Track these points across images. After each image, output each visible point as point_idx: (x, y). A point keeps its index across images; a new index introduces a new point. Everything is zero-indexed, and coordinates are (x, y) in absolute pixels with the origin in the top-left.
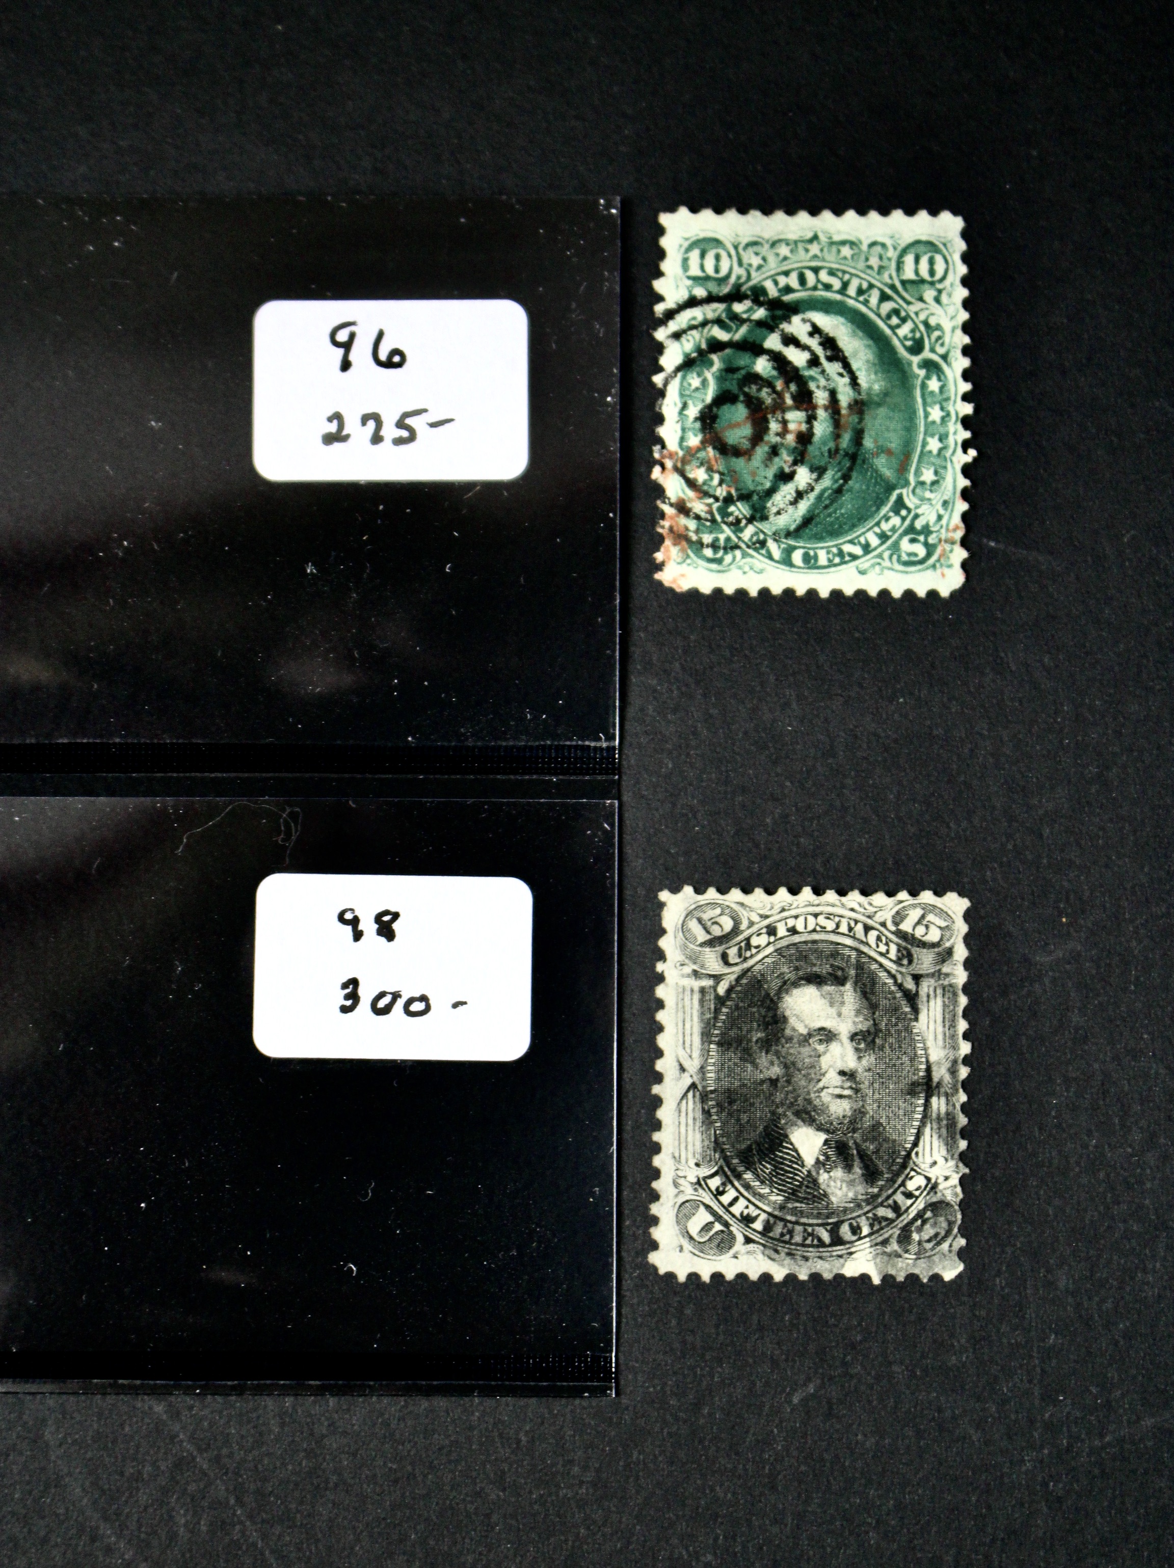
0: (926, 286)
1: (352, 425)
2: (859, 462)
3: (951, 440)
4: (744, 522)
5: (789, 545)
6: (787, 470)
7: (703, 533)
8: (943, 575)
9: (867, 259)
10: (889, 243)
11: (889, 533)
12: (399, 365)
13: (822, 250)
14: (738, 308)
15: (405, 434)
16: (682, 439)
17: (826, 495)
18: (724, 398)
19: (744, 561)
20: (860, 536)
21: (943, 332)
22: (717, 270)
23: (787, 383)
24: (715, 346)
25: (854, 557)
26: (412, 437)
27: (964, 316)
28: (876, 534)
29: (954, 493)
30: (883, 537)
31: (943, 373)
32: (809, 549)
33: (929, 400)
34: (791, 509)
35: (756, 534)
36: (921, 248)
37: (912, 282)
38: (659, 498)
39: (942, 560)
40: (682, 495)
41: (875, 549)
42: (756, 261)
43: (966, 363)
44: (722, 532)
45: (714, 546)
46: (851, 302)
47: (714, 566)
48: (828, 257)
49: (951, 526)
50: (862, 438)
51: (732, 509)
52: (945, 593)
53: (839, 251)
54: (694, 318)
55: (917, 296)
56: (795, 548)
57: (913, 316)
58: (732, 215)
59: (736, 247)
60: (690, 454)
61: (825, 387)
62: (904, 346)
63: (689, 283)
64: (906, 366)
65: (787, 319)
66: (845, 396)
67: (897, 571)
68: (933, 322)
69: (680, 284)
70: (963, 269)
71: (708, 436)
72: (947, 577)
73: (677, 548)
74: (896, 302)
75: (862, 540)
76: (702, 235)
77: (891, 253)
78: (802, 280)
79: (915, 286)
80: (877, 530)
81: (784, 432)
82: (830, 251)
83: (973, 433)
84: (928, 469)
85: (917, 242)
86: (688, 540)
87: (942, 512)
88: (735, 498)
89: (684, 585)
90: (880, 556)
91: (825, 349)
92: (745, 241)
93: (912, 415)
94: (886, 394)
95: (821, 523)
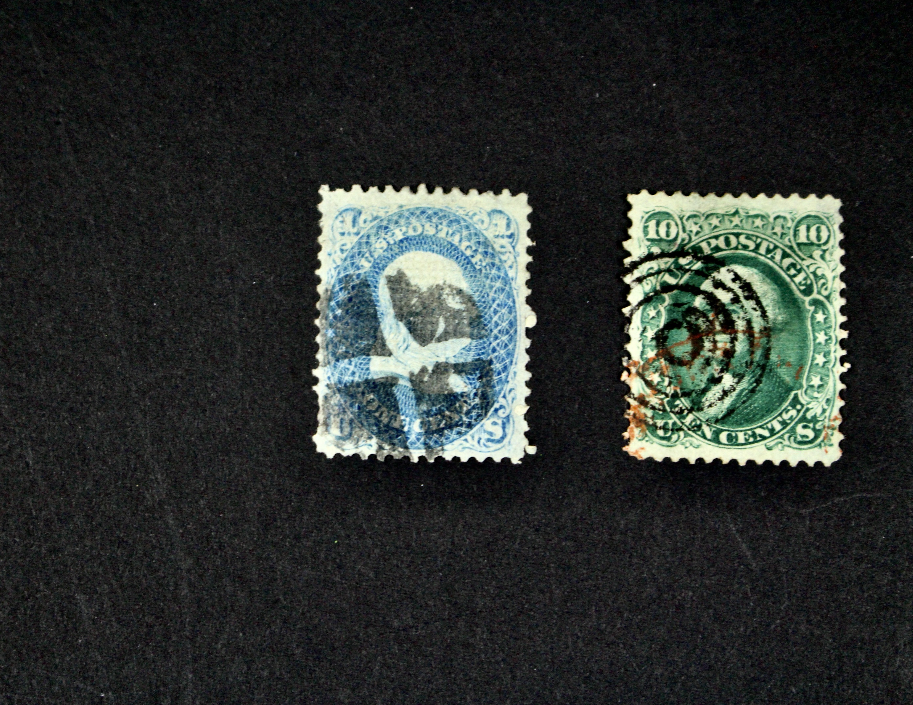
0: (815, 248)
2: (767, 371)
3: (832, 355)
4: (686, 412)
5: (718, 429)
6: (717, 376)
7: (657, 419)
8: (826, 452)
9: (773, 228)
10: (788, 216)
11: (788, 421)
13: (741, 221)
14: (683, 261)
16: (643, 353)
18: (671, 325)
19: (686, 439)
20: (767, 423)
21: (827, 281)
22: (668, 235)
23: (717, 315)
24: (666, 288)
25: (764, 438)
27: (841, 269)
28: (779, 422)
29: (834, 394)
30: (784, 424)
31: (827, 309)
32: (732, 431)
33: (816, 328)
35: (694, 420)
36: (811, 221)
37: (805, 244)
38: (626, 394)
39: (826, 441)
40: (642, 392)
41: (779, 432)
42: (695, 229)
43: (842, 302)
44: (671, 418)
45: (665, 428)
46: (762, 258)
47: (664, 442)
48: (745, 226)
49: (832, 418)
50: (770, 354)
51: (678, 402)
52: (827, 463)
53: (753, 222)
54: (652, 268)
55: (808, 254)
56: (722, 431)
57: (805, 268)
58: (678, 196)
59: (681, 219)
60: (648, 363)
61: (743, 318)
62: (799, 289)
63: (649, 243)
64: (801, 303)
65: (717, 269)
66: (758, 325)
67: (794, 448)
68: (819, 273)
69: (642, 244)
70: (840, 236)
71: (661, 351)
72: (829, 453)
73: (639, 429)
74: (793, 258)
75: (769, 426)
76: (657, 210)
77: (790, 224)
78: (727, 242)
79: (806, 247)
80: (779, 419)
81: (714, 349)
82: (747, 222)
83: (848, 352)
84: (816, 377)
85: (808, 216)
86: (646, 423)
87: (825, 407)
88: (680, 395)
89: (644, 455)
90: (782, 437)
92: (687, 214)
93: (804, 339)
94: (786, 324)
95: (740, 413)
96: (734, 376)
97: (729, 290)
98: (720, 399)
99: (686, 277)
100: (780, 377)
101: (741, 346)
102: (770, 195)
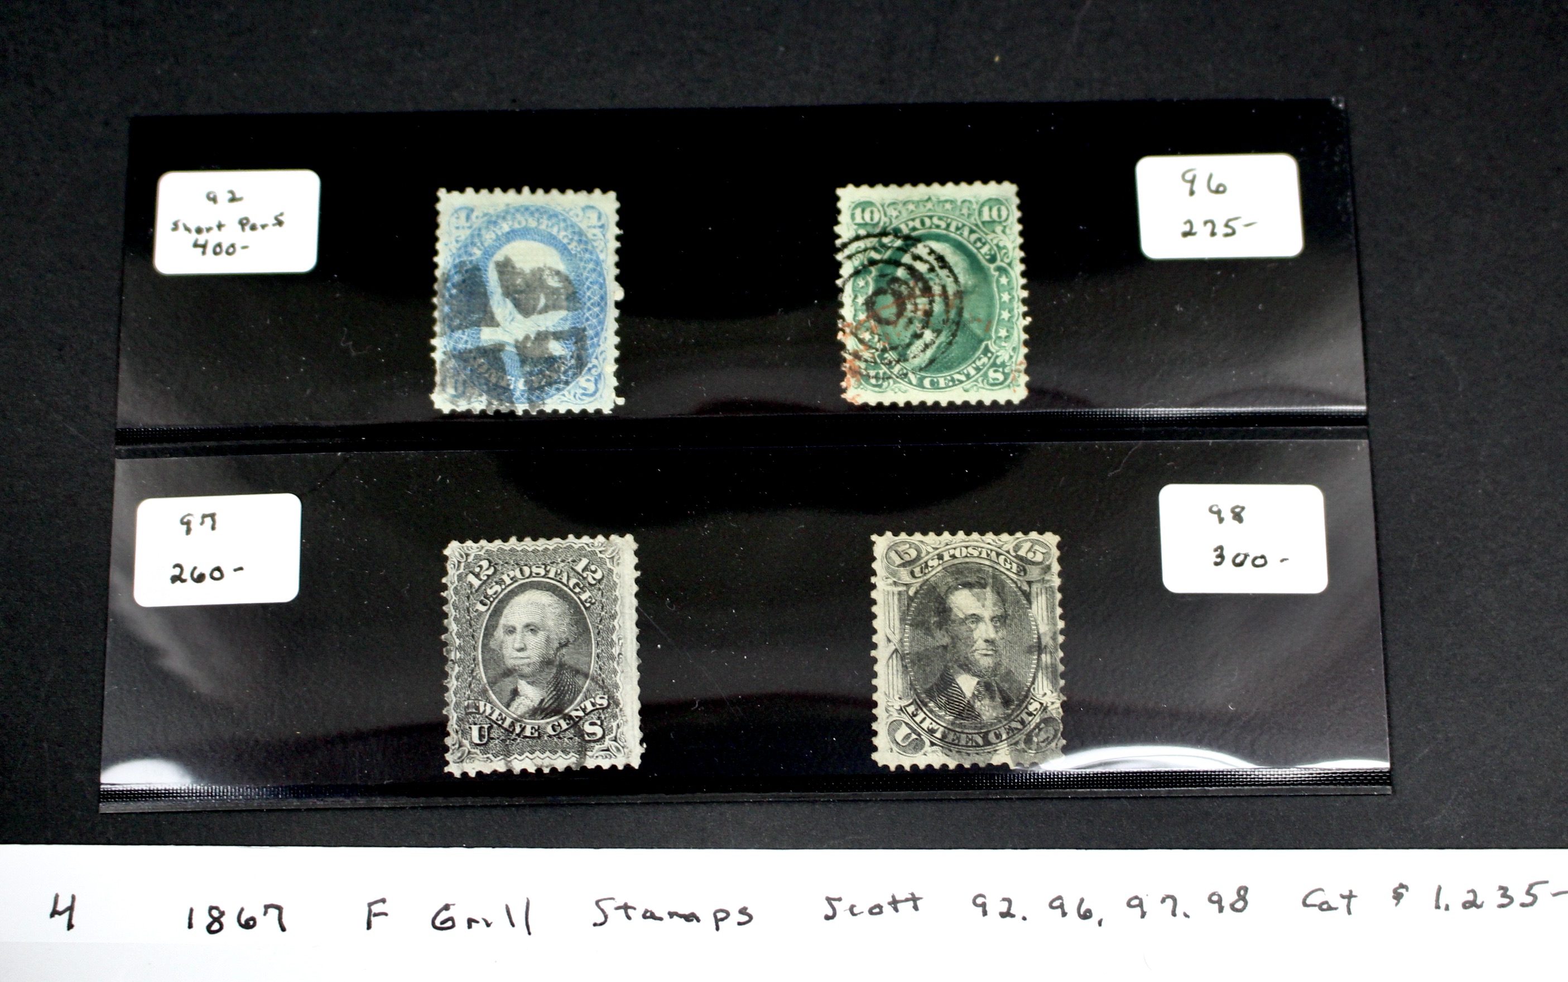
0: (996, 224)
2: (961, 326)
3: (1016, 311)
4: (894, 363)
5: (922, 376)
6: (919, 332)
7: (869, 370)
8: (1015, 391)
9: (961, 210)
10: (973, 200)
11: (981, 368)
13: (934, 206)
14: (886, 240)
16: (855, 316)
17: (942, 345)
18: (878, 292)
19: (895, 385)
20: (963, 369)
21: (1008, 251)
22: (872, 219)
23: (916, 283)
24: (873, 262)
25: (961, 382)
27: (1020, 241)
28: (974, 368)
29: (1019, 343)
30: (978, 369)
31: (1009, 274)
32: (933, 378)
33: (1001, 289)
34: (922, 354)
35: (902, 369)
36: (992, 203)
37: (989, 222)
38: (842, 350)
39: (1014, 382)
40: (856, 348)
41: (973, 376)
42: (895, 214)
43: (1022, 267)
44: (881, 369)
45: (877, 377)
46: (952, 235)
47: (877, 389)
48: (937, 210)
49: (1018, 362)
50: (963, 313)
51: (886, 355)
52: (1016, 401)
53: (944, 206)
54: (859, 247)
55: (991, 230)
56: (925, 377)
57: (989, 241)
58: (879, 188)
59: (883, 206)
60: (860, 324)
61: (939, 284)
62: (985, 259)
63: (856, 227)
64: (987, 270)
65: (914, 245)
66: (951, 289)
67: (987, 390)
68: (1001, 244)
69: (850, 228)
70: (1018, 214)
71: (870, 313)
72: (1017, 392)
73: (854, 379)
74: (978, 234)
75: (965, 372)
76: (862, 200)
77: (975, 207)
78: (923, 223)
79: (989, 225)
80: (974, 365)
81: (915, 311)
82: (938, 206)
83: (1029, 308)
84: (1003, 329)
85: (990, 199)
86: (861, 374)
87: (1012, 354)
88: (888, 349)
89: (859, 401)
90: (976, 381)
91: (938, 262)
92: (887, 202)
93: (991, 298)
94: (976, 287)
95: (939, 362)
96: (933, 331)
97: (926, 262)
98: (922, 351)
99: (889, 253)
100: (972, 331)
101: (938, 307)
102: (956, 183)
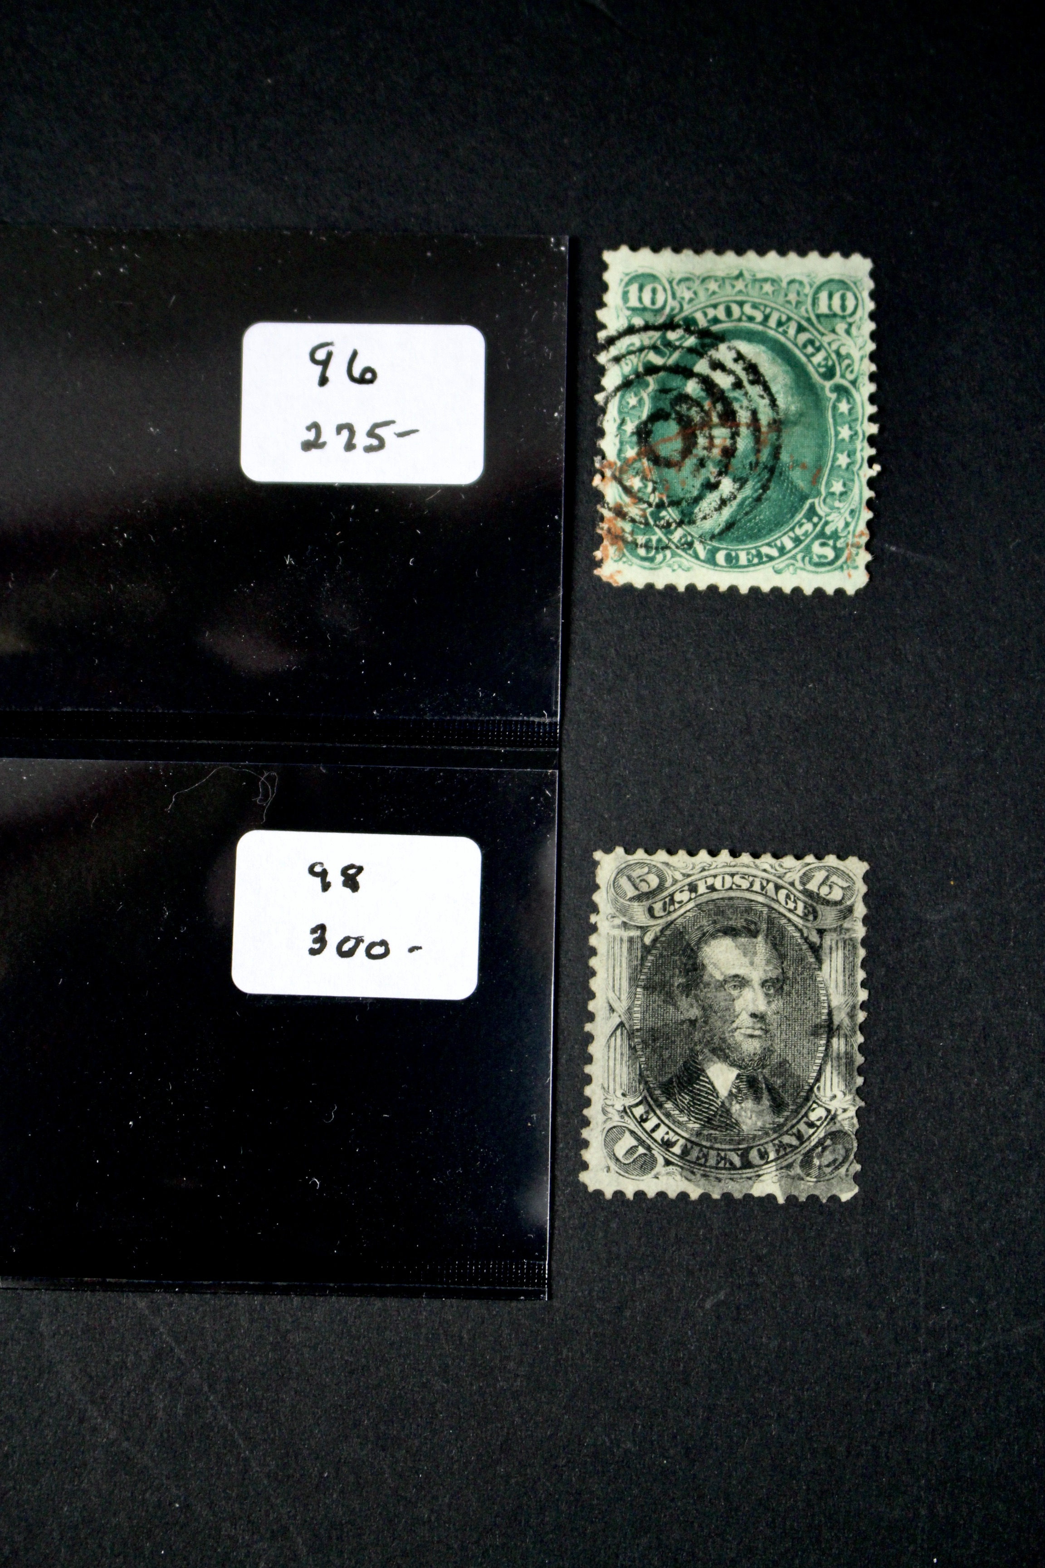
0: (838, 320)
1: (329, 434)
2: (777, 473)
3: (858, 455)
4: (674, 525)
5: (714, 547)
6: (713, 480)
7: (637, 534)
8: (849, 576)
9: (786, 295)
10: (806, 280)
11: (802, 538)
12: (371, 381)
13: (746, 286)
14: (672, 336)
15: (375, 442)
16: (620, 451)
17: (747, 502)
18: (657, 416)
19: (674, 559)
20: (776, 539)
21: (853, 361)
22: (653, 302)
23: (714, 403)
24: (651, 370)
25: (771, 558)
26: (381, 445)
27: (871, 346)
28: (791, 538)
29: (860, 503)
30: (797, 541)
31: (852, 396)
32: (732, 550)
33: (839, 420)
34: (716, 515)
35: (685, 536)
36: (834, 287)
37: (827, 316)
38: (599, 503)
39: (849, 562)
40: (619, 501)
41: (790, 551)
42: (688, 295)
43: (872, 388)
44: (655, 534)
45: (647, 546)
46: (772, 333)
47: (647, 564)
48: (751, 292)
49: (857, 533)
50: (779, 453)
51: (663, 513)
52: (851, 591)
53: (761, 288)
54: (632, 344)
55: (830, 328)
56: (719, 549)
57: (826, 345)
58: (667, 254)
59: (670, 282)
60: (627, 464)
61: (747, 407)
62: (818, 372)
63: (629, 313)
64: (819, 390)
65: (714, 346)
66: (765, 416)
67: (808, 571)
68: (843, 351)
69: (621, 314)
70: (871, 306)
71: (643, 448)
72: (853, 577)
73: (615, 547)
74: (811, 333)
75: (778, 543)
76: (640, 271)
77: (808, 290)
78: (729, 312)
79: (828, 319)
80: (791, 534)
81: (711, 446)
82: (753, 287)
83: (878, 451)
84: (838, 481)
85: (831, 281)
86: (624, 540)
87: (849, 519)
88: (666, 504)
89: (620, 580)
90: (794, 557)
91: (748, 374)
92: (678, 277)
93: (823, 433)
94: (801, 415)
95: (741, 528)
96: (735, 480)
97: (730, 372)
98: (716, 510)
99: (676, 356)
100: (792, 483)
101: (744, 443)
102: (782, 253)
